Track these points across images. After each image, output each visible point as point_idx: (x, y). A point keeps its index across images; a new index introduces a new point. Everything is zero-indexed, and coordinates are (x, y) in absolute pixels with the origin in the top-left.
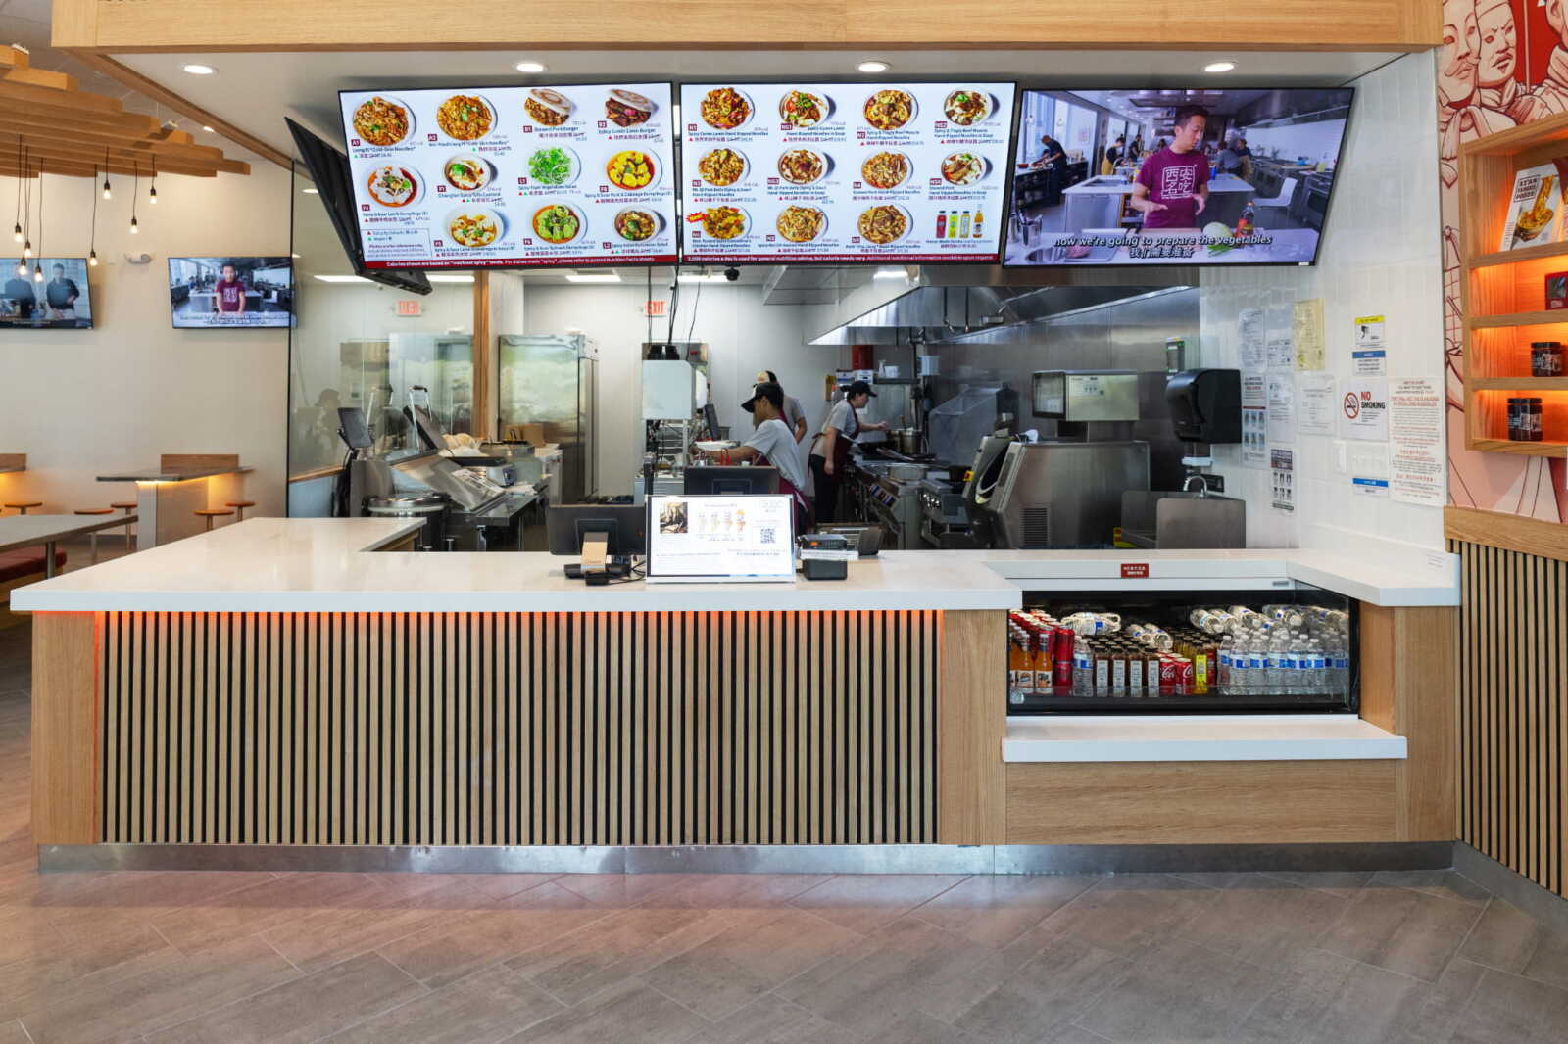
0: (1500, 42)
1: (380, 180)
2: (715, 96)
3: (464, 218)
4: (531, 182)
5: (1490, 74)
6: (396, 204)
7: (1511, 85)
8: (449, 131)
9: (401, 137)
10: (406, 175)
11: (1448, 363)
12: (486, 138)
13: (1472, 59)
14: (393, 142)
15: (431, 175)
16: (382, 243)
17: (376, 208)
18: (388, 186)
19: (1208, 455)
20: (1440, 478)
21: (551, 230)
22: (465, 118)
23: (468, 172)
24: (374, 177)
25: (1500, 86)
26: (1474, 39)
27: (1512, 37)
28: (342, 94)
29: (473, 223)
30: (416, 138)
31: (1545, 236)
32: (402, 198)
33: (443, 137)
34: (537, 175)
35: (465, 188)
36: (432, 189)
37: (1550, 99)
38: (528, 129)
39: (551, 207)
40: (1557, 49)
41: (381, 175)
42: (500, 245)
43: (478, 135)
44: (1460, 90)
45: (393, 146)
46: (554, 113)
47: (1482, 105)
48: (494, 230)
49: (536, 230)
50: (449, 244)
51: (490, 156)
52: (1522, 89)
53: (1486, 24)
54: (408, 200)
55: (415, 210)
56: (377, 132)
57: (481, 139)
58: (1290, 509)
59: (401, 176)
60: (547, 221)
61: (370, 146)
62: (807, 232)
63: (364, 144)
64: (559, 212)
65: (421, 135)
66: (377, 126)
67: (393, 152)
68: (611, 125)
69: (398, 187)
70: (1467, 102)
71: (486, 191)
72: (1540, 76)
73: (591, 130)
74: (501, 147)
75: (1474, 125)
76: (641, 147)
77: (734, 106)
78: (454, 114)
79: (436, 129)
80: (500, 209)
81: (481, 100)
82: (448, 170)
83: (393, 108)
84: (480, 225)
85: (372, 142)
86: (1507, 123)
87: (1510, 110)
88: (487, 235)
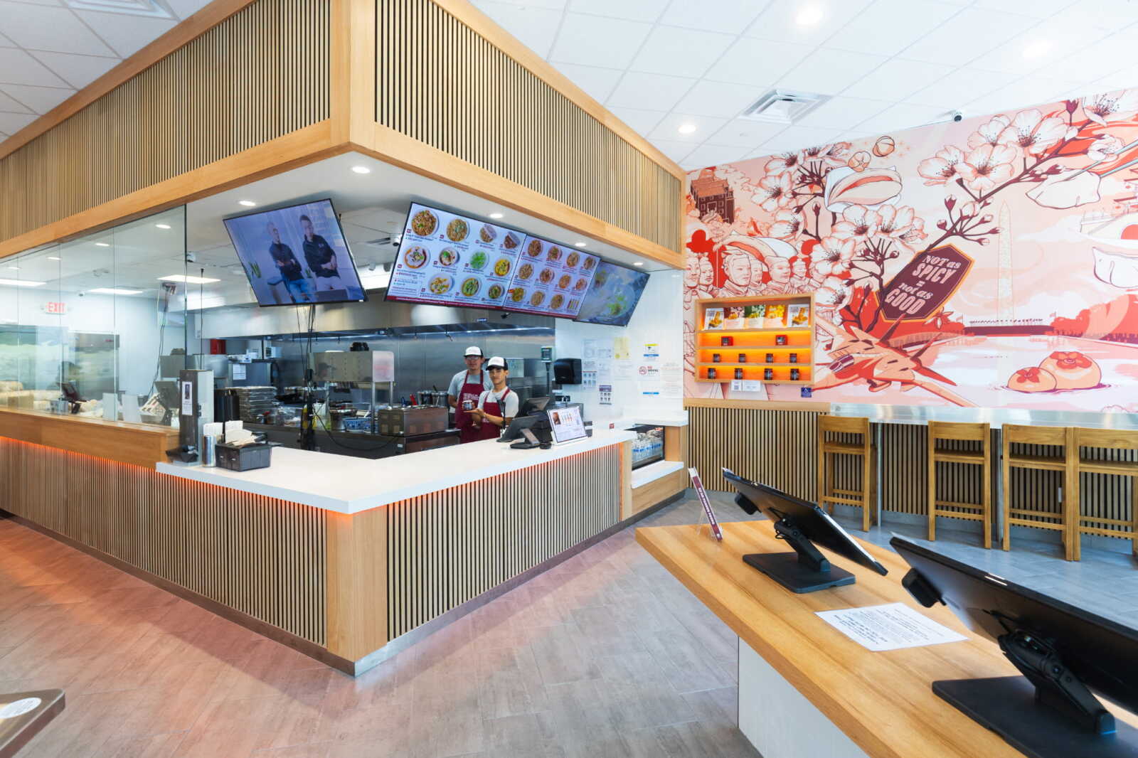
0: (708, 274)
1: (412, 253)
2: (534, 242)
3: (438, 279)
4: (470, 267)
5: (703, 281)
6: (413, 267)
7: (711, 287)
8: (449, 235)
9: (430, 233)
10: (424, 253)
11: (685, 358)
12: (462, 242)
13: (697, 276)
14: (425, 235)
15: (434, 256)
16: (400, 286)
17: (404, 268)
18: (414, 257)
19: (561, 389)
20: (681, 391)
21: (468, 290)
22: (458, 231)
23: (449, 257)
24: (410, 251)
25: (708, 286)
26: (698, 271)
27: (712, 274)
28: (413, 204)
29: (440, 282)
30: (435, 236)
31: (720, 327)
32: (417, 264)
33: (446, 238)
34: (473, 263)
35: (445, 264)
36: (432, 262)
37: (725, 293)
38: (477, 242)
39: (472, 279)
40: (727, 281)
41: (413, 250)
42: (447, 294)
43: (459, 240)
44: (693, 284)
45: (424, 237)
46: (489, 237)
47: (700, 289)
48: (447, 287)
49: (463, 290)
50: (428, 291)
51: (460, 251)
52: (715, 288)
53: (703, 268)
54: (420, 266)
55: (421, 272)
56: (421, 228)
57: (460, 242)
58: (610, 404)
59: (422, 253)
60: (468, 285)
61: (415, 234)
62: (538, 302)
63: (413, 233)
64: (473, 282)
65: (438, 235)
66: (422, 225)
67: (424, 240)
68: (504, 247)
69: (419, 258)
70: (695, 287)
71: (452, 267)
72: (721, 286)
73: (497, 247)
74: (465, 248)
75: (697, 294)
76: (509, 258)
77: (538, 248)
78: (454, 228)
79: (445, 234)
80: (454, 277)
81: (467, 224)
82: (442, 254)
83: (432, 218)
84: (444, 283)
85: (416, 232)
86: (710, 297)
87: (711, 293)
88: (444, 289)
